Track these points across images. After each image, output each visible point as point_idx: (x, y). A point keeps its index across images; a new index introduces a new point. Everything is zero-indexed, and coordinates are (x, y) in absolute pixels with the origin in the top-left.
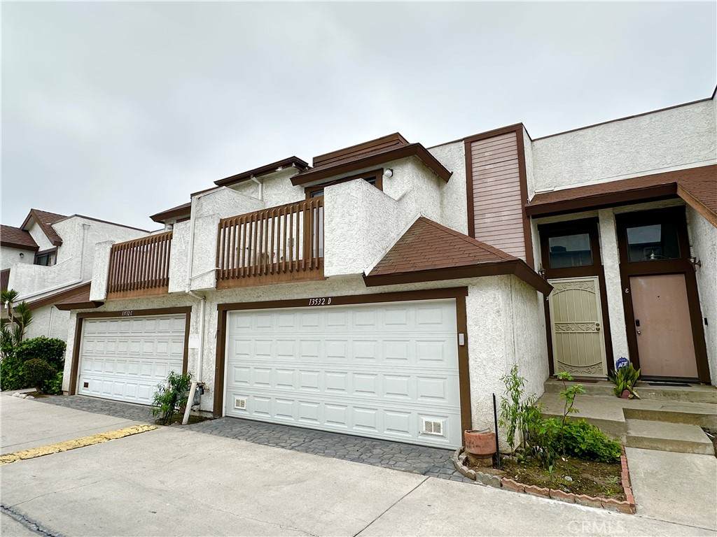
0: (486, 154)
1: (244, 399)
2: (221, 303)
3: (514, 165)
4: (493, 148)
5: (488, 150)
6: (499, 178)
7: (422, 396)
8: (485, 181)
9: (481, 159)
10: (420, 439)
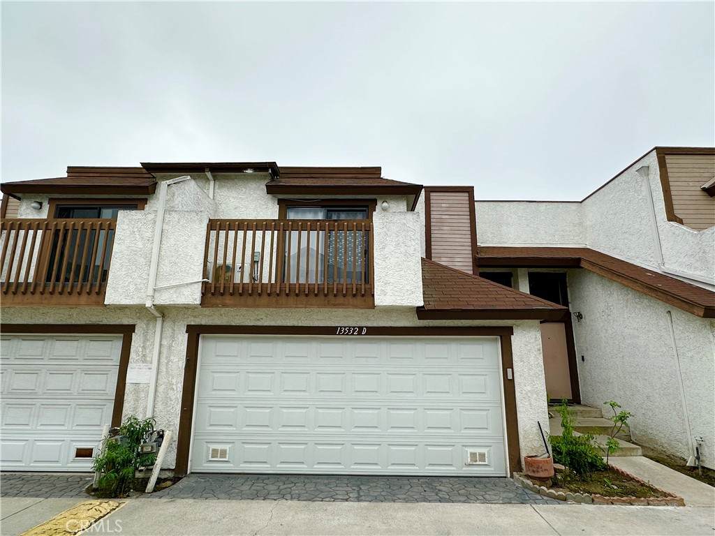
0: (443, 205)
1: (227, 447)
2: (193, 323)
3: (467, 221)
4: (451, 202)
5: (444, 201)
6: (453, 228)
7: (466, 428)
8: (442, 228)
9: (439, 209)
10: (465, 471)
